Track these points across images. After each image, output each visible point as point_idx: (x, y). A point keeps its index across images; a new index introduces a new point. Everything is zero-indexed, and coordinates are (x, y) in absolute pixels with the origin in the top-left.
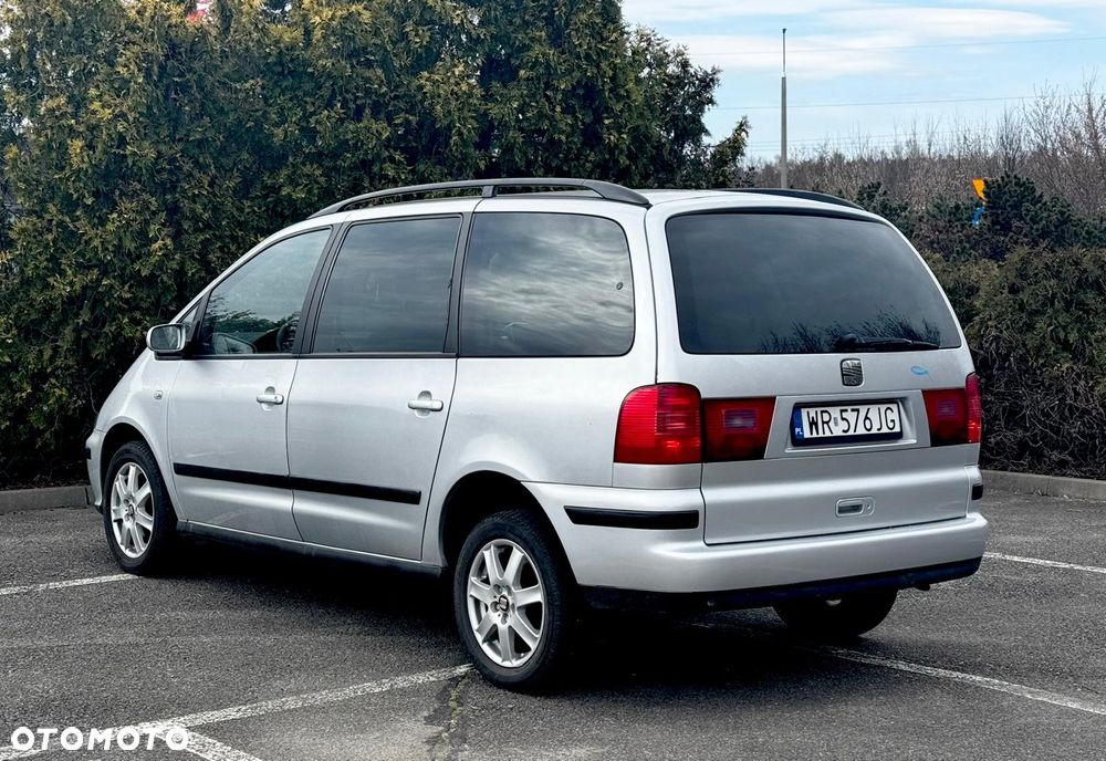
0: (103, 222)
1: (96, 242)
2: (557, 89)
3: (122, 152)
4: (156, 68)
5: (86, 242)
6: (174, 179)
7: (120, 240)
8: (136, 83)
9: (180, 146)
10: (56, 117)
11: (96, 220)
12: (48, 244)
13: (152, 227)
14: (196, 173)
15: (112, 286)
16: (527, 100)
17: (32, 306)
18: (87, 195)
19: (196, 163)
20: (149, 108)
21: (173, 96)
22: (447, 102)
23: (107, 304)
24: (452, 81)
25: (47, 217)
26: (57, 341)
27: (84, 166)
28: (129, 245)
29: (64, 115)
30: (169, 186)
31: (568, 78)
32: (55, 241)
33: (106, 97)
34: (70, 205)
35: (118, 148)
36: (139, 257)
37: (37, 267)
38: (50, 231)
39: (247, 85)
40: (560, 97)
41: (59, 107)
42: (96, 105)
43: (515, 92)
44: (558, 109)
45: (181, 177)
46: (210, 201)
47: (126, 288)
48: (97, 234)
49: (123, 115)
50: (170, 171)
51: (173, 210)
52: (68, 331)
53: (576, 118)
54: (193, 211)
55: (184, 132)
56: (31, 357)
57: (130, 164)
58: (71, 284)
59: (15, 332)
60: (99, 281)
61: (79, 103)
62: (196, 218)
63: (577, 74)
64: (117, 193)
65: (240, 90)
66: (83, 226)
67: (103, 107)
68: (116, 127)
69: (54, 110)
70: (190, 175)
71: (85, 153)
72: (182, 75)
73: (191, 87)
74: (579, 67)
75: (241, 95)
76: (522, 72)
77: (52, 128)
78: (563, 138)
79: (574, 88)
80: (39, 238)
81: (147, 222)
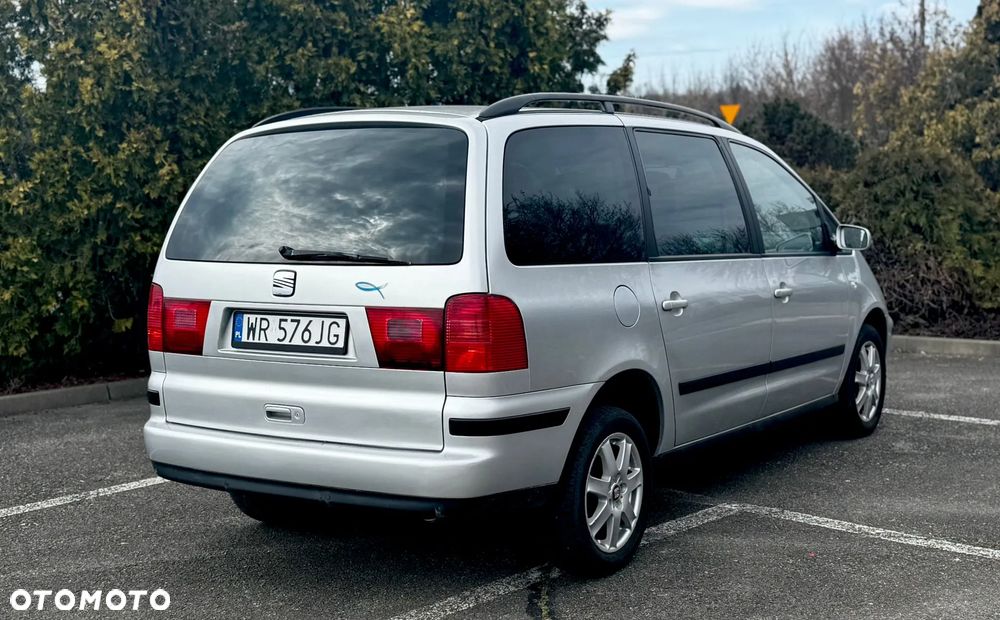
0: (113, 151)
1: (109, 170)
2: (489, 28)
3: (128, 89)
4: (154, 13)
5: (99, 169)
6: (173, 111)
7: (130, 167)
8: (138, 26)
9: (176, 83)
10: (67, 59)
11: (106, 151)
12: (64, 173)
13: (158, 154)
14: (193, 105)
15: (124, 209)
16: (466, 38)
17: (52, 228)
18: (98, 128)
19: (192, 97)
20: (150, 48)
21: (170, 37)
22: (403, 40)
23: (121, 224)
24: (404, 22)
25: (62, 148)
26: (76, 257)
27: (95, 102)
28: (138, 171)
29: (73, 57)
30: (168, 118)
31: (499, 18)
32: (70, 170)
33: (112, 40)
34: (82, 137)
35: (124, 84)
36: (146, 182)
37: (55, 194)
38: (66, 161)
39: (234, 27)
40: (493, 34)
41: (68, 50)
42: (103, 47)
43: (455, 31)
44: (492, 45)
45: (180, 109)
46: (207, 131)
47: (137, 209)
48: (109, 163)
49: (128, 56)
50: (170, 105)
51: (174, 139)
52: (86, 250)
53: (506, 53)
54: (192, 139)
55: (180, 70)
56: (54, 274)
57: (136, 100)
58: (88, 207)
59: (39, 252)
60: (113, 204)
61: (86, 46)
62: (195, 146)
63: (506, 15)
64: (125, 125)
65: (228, 32)
66: (96, 155)
67: (109, 48)
68: (122, 66)
69: (64, 53)
70: (187, 107)
71: (95, 90)
72: (176, 18)
73: (186, 29)
74: (507, 8)
75: (229, 36)
76: (460, 15)
77: (63, 68)
78: (497, 69)
79: (504, 26)
80: (56, 167)
81: (152, 151)
